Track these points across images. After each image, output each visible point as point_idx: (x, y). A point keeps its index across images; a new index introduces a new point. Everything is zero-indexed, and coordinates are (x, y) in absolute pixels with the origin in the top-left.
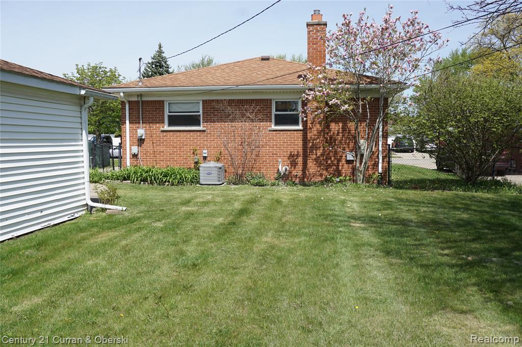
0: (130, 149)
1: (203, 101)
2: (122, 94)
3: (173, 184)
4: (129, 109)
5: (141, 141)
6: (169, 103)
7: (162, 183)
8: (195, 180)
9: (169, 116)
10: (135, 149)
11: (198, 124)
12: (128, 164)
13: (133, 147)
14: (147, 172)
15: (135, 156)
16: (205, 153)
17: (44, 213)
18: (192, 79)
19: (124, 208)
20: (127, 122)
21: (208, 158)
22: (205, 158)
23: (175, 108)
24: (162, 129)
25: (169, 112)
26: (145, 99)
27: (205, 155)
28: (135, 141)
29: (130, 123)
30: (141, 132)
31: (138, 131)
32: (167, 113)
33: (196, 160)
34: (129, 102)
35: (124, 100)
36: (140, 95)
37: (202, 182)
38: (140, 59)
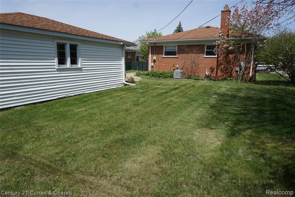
0: (151, 64)
1: (178, 45)
2: (148, 43)
3: (163, 78)
4: (151, 49)
5: (155, 61)
6: (165, 47)
7: (159, 77)
8: (172, 77)
9: (165, 52)
10: (152, 64)
11: (176, 55)
12: (150, 70)
13: (152, 63)
14: (155, 73)
15: (152, 67)
16: (177, 66)
17: (107, 85)
18: (175, 37)
19: (135, 85)
20: (150, 54)
21: (179, 68)
22: (177, 68)
23: (168, 49)
24: (162, 57)
25: (165, 50)
26: (156, 45)
27: (177, 67)
28: (153, 61)
29: (151, 54)
30: (155, 58)
31: (154, 57)
32: (164, 51)
33: (174, 69)
34: (151, 46)
35: (149, 45)
36: (155, 43)
37: (174, 77)
38: (155, 30)
